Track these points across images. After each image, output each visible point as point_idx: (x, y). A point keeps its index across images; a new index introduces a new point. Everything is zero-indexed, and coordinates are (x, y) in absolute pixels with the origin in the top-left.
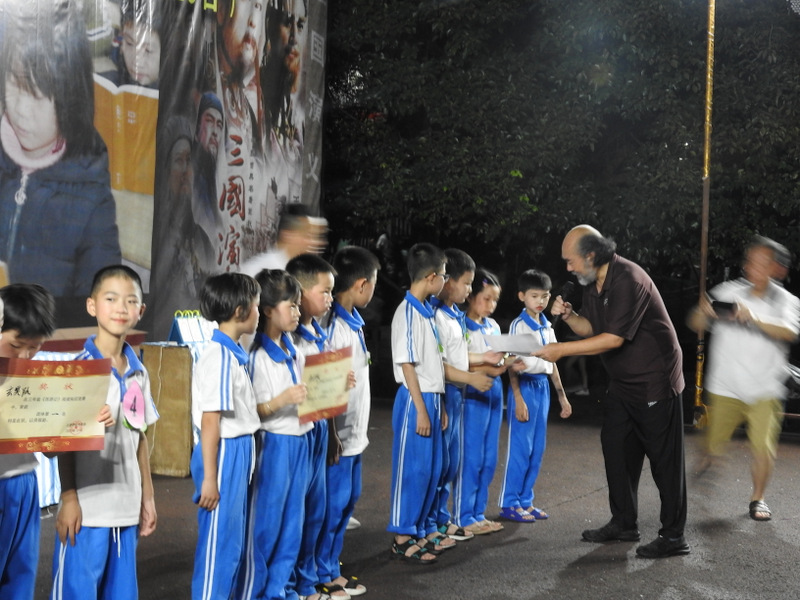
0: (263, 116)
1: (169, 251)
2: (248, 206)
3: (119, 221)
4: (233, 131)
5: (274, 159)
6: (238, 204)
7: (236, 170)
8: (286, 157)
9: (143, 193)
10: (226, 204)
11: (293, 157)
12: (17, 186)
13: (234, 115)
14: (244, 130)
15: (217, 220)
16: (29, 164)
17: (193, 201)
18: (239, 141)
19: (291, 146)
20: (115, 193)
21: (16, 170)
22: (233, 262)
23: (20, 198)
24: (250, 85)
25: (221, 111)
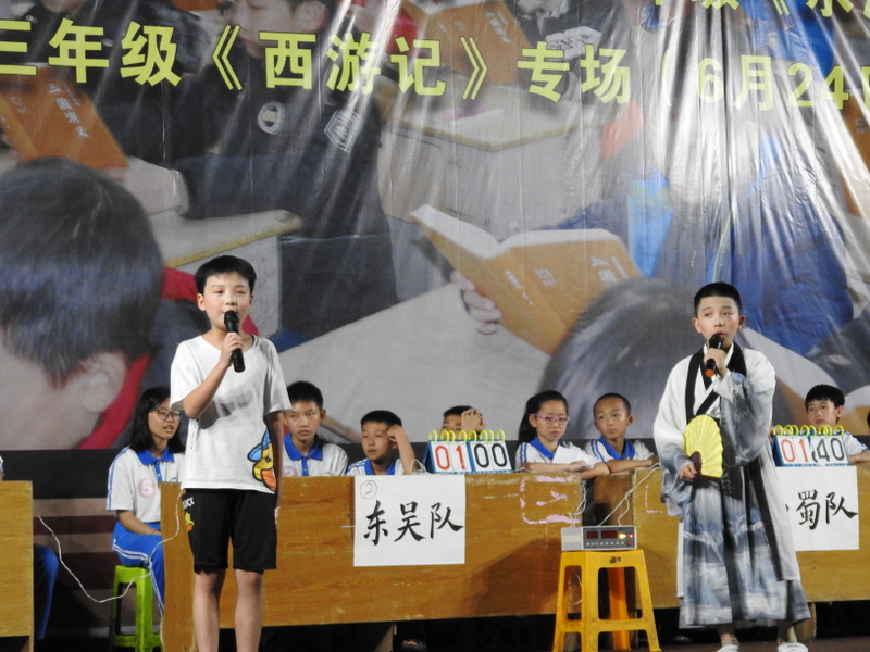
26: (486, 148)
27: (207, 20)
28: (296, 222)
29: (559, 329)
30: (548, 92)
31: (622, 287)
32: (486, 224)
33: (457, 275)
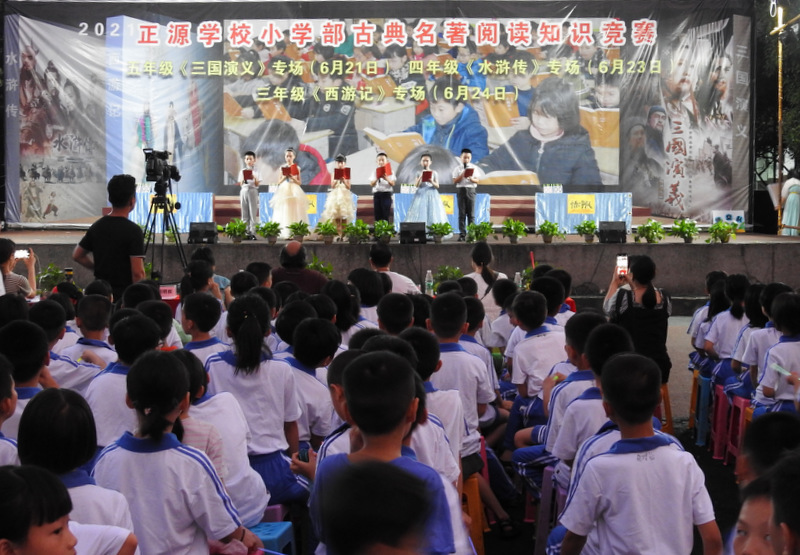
0: (698, 111)
1: (630, 169)
2: (688, 150)
3: (597, 157)
4: (674, 119)
5: (709, 129)
6: (681, 149)
7: (677, 136)
8: (718, 128)
9: (612, 147)
10: (671, 150)
11: (723, 127)
12: (539, 147)
13: (676, 113)
14: (685, 119)
15: (664, 156)
16: (544, 141)
17: (646, 149)
18: (680, 123)
19: (722, 123)
20: (594, 148)
21: (538, 143)
22: (678, 173)
23: (541, 151)
24: (686, 100)
25: (664, 112)
26: (384, 113)
27: (311, 85)
28: (333, 132)
29: (402, 157)
30: (402, 98)
31: (421, 147)
32: (383, 131)
33: (375, 144)
